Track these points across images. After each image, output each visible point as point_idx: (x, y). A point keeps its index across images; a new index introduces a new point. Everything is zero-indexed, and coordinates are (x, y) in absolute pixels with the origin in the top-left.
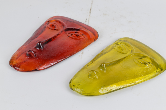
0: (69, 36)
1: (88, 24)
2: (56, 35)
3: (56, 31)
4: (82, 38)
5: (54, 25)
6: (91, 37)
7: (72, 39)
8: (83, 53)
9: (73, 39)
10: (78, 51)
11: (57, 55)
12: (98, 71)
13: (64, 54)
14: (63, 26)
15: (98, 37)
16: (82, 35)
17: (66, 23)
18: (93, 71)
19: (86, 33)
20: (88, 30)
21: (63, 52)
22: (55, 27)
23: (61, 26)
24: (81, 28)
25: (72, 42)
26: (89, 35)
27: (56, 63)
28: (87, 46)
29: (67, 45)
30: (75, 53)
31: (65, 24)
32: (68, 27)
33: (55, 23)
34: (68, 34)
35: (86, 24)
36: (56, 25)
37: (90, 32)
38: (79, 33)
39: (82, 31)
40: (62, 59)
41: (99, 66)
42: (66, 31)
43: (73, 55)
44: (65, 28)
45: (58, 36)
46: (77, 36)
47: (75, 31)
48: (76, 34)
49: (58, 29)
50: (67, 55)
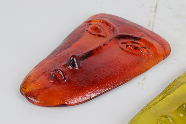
0: (122, 49)
1: (153, 29)
2: (101, 46)
3: (100, 38)
4: (144, 53)
5: (98, 29)
6: (158, 51)
7: (127, 54)
8: (144, 79)
9: (129, 53)
10: (136, 74)
11: (102, 79)
12: (175, 117)
13: (114, 79)
14: (113, 30)
15: (170, 52)
16: (145, 48)
17: (118, 26)
18: (166, 117)
19: (150, 45)
20: (154, 40)
21: (113, 76)
22: (100, 32)
23: (110, 30)
24: (142, 36)
25: (127, 59)
26: (156, 49)
27: (99, 93)
28: (151, 67)
29: (119, 63)
30: (131, 79)
31: (117, 28)
32: (120, 32)
33: (99, 26)
34: (120, 44)
35: (150, 28)
36: (100, 28)
37: (158, 44)
38: (139, 44)
39: (144, 41)
40: (110, 88)
42: (118, 40)
43: (128, 81)
44: (115, 35)
45: (104, 48)
46: (136, 48)
47: (133, 41)
48: (134, 46)
49: (105, 35)
50: (118, 81)
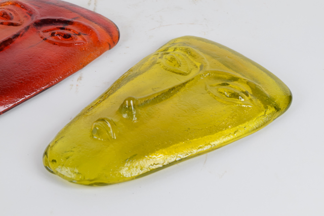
0: (45, 39)
1: (95, 9)
3: (12, 27)
4: (77, 41)
5: (7, 14)
6: (99, 38)
7: (52, 45)
8: (80, 78)
9: (54, 44)
11: (13, 84)
12: (115, 120)
13: (32, 82)
15: (119, 37)
16: (79, 34)
17: (39, 8)
18: (103, 120)
19: (87, 30)
20: (93, 22)
21: (30, 78)
23: (27, 15)
24: (75, 19)
25: (53, 52)
26: (96, 34)
27: (11, 105)
29: (39, 59)
30: (60, 80)
31: (37, 11)
32: (42, 16)
33: (9, 10)
34: (42, 34)
35: (91, 8)
36: (12, 13)
37: (99, 27)
38: (70, 30)
39: (79, 25)
40: (27, 96)
41: (118, 107)
42: (39, 28)
44: (34, 20)
45: (17, 40)
47: (61, 26)
49: (19, 23)
50: (39, 84)
